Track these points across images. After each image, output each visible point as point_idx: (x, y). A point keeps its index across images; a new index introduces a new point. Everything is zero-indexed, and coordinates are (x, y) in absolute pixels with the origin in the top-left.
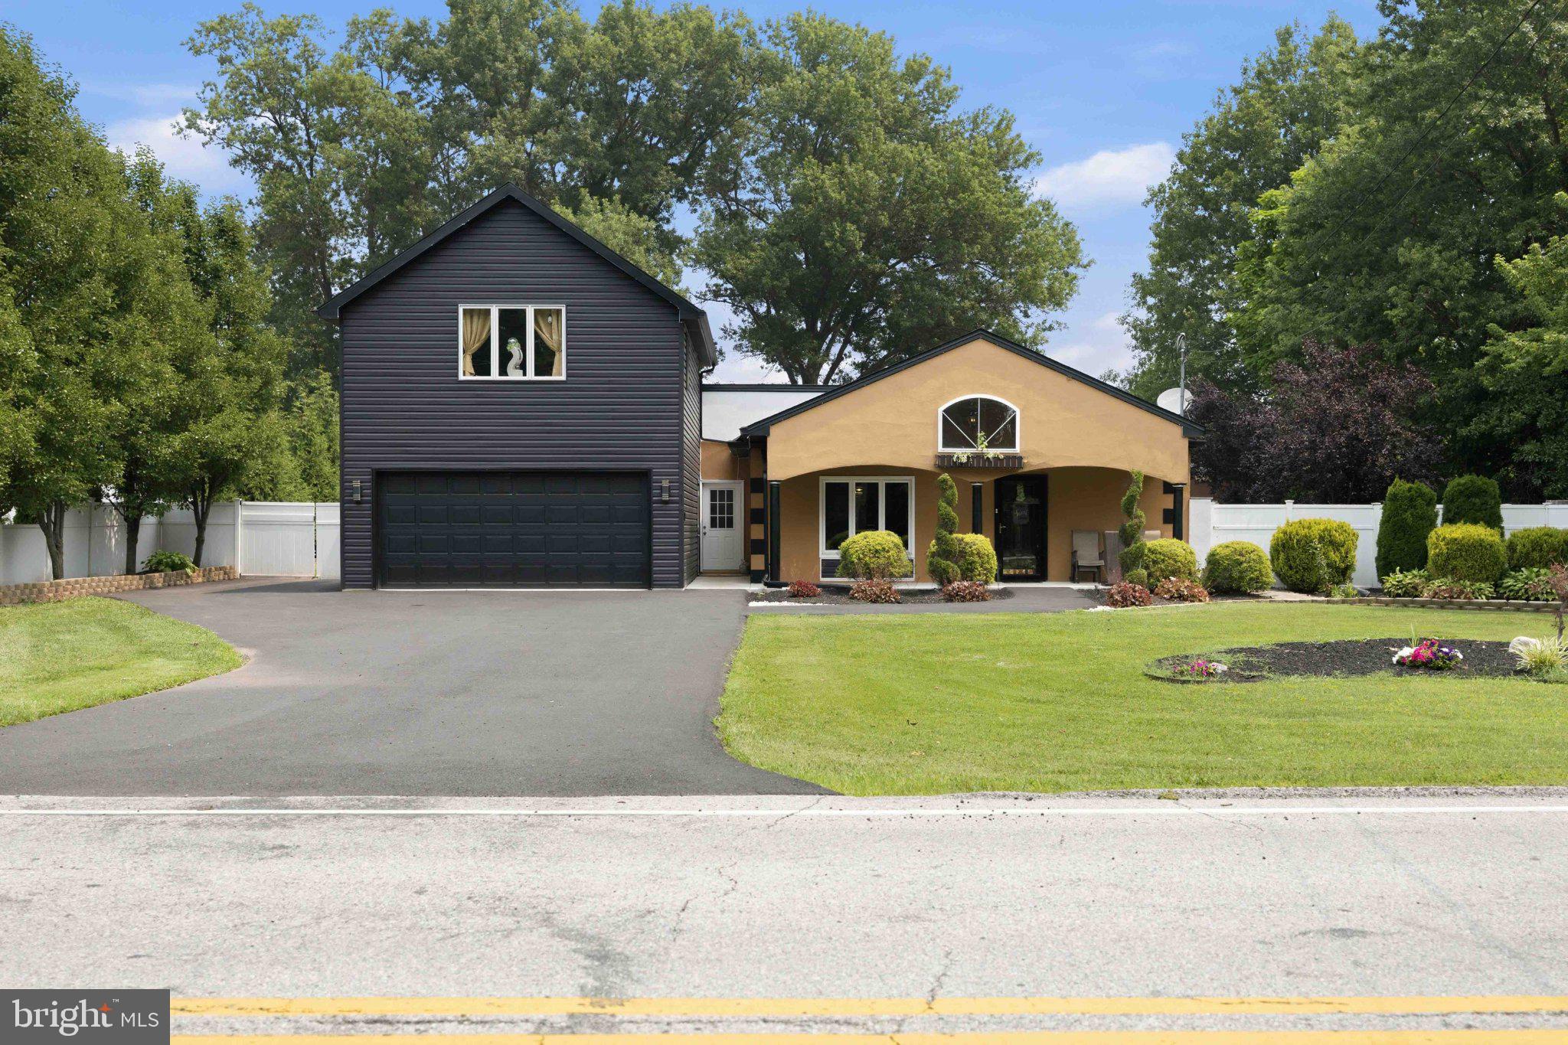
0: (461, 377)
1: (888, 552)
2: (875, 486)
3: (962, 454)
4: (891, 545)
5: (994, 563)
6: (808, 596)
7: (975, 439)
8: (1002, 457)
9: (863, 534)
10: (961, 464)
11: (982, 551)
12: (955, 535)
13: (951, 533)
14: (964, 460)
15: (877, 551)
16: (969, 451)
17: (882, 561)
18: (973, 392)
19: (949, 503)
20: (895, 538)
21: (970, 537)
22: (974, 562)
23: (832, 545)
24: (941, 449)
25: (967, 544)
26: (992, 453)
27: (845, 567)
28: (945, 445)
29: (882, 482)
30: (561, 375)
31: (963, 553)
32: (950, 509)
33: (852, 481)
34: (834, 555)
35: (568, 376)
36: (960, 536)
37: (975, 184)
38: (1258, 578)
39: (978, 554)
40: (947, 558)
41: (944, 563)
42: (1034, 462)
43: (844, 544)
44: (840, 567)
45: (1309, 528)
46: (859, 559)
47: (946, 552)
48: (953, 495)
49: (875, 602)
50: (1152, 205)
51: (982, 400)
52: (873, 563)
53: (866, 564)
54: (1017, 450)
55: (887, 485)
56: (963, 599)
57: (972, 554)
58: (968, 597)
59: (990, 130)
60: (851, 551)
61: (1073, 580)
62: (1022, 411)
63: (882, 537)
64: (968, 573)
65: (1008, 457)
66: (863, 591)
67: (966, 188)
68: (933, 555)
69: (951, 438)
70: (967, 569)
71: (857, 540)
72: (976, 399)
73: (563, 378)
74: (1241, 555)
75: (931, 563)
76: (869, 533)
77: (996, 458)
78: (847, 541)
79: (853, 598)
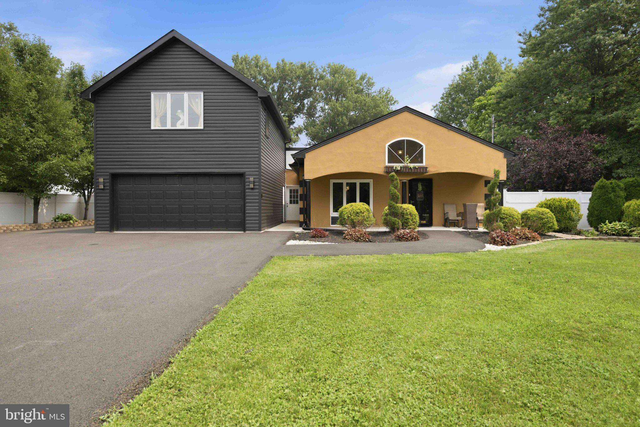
0: (153, 128)
1: (363, 213)
2: (355, 184)
3: (397, 166)
4: (365, 210)
5: (418, 218)
6: (321, 237)
7: (403, 159)
8: (417, 167)
9: (350, 204)
10: (398, 170)
11: (413, 213)
12: (398, 205)
13: (397, 203)
14: (399, 169)
15: (357, 213)
16: (401, 165)
17: (360, 218)
18: (403, 136)
19: (396, 187)
20: (366, 206)
21: (405, 206)
22: (408, 218)
23: (336, 210)
24: (387, 164)
25: (404, 209)
26: (412, 165)
27: (341, 221)
28: (389, 162)
29: (358, 182)
30: (201, 126)
31: (403, 214)
32: (396, 191)
33: (345, 182)
34: (336, 215)
35: (204, 127)
36: (400, 205)
37: (381, 105)
38: (552, 226)
39: (410, 214)
40: (395, 217)
41: (394, 219)
42: (432, 170)
43: (340, 209)
44: (339, 221)
45: (560, 202)
46: (348, 217)
47: (394, 213)
48: (398, 183)
49: (357, 241)
50: (433, 110)
51: (407, 140)
52: (356, 219)
53: (352, 220)
54: (424, 164)
55: (360, 183)
56: (407, 240)
57: (407, 214)
58: (410, 238)
59: (384, 94)
60: (344, 213)
61: (445, 225)
62: (426, 145)
63: (359, 205)
64: (405, 225)
65: (420, 168)
66: (350, 235)
67: (378, 106)
68: (387, 215)
69: (392, 159)
70: (405, 222)
71: (347, 207)
72: (404, 140)
73: (202, 128)
74: (542, 214)
75: (385, 219)
76: (353, 204)
77: (415, 168)
78: (343, 207)
79: (345, 238)
